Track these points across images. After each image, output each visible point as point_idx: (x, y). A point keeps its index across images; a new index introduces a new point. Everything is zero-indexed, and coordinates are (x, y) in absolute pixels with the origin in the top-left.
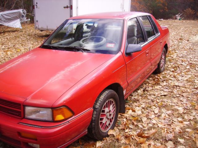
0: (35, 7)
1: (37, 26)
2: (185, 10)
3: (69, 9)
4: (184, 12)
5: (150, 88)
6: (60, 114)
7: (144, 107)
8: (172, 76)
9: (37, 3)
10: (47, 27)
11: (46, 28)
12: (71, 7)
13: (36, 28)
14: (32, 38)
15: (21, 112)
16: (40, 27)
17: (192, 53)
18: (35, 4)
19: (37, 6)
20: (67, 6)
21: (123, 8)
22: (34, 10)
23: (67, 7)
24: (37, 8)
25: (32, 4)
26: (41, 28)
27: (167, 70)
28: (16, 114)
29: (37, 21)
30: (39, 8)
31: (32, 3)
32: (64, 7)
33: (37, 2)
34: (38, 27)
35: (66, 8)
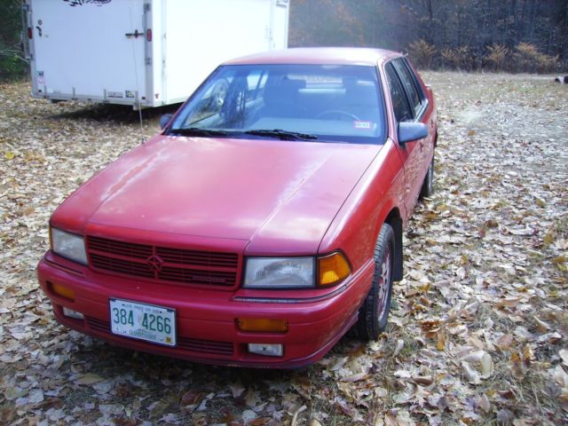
0: (35, 32)
1: (41, 87)
2: (411, 45)
3: (141, 40)
4: (410, 48)
5: (421, 231)
6: (328, 271)
7: (427, 268)
8: (458, 203)
9: (40, 22)
10: (74, 89)
11: (71, 92)
12: (149, 35)
13: (37, 94)
14: (29, 123)
15: (235, 273)
16: (50, 91)
17: (476, 149)
18: (35, 24)
19: (40, 30)
20: (136, 31)
21: (272, 39)
22: (30, 40)
23: (136, 35)
24: (40, 35)
25: (26, 25)
26: (55, 93)
27: (438, 189)
28: (217, 280)
29: (41, 74)
30: (47, 36)
31: (26, 21)
32: (127, 35)
33: (40, 18)
34: (43, 91)
35: (133, 38)
